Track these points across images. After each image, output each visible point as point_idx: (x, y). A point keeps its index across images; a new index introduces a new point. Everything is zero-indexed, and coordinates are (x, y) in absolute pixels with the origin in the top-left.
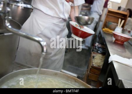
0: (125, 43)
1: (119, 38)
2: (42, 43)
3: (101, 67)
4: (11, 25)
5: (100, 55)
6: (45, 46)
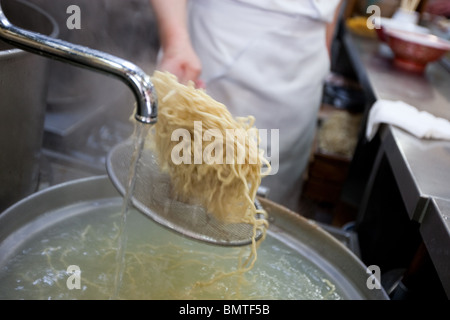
0: (431, 68)
1: (410, 51)
6: (149, 89)
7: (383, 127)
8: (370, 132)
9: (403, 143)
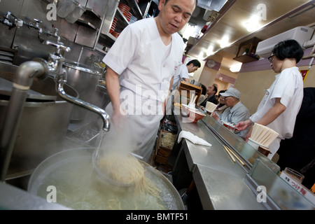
2: (104, 116)
3: (172, 148)
4: (65, 90)
5: (171, 134)
6: (108, 119)
7: (183, 139)
8: (179, 141)
9: (189, 145)
